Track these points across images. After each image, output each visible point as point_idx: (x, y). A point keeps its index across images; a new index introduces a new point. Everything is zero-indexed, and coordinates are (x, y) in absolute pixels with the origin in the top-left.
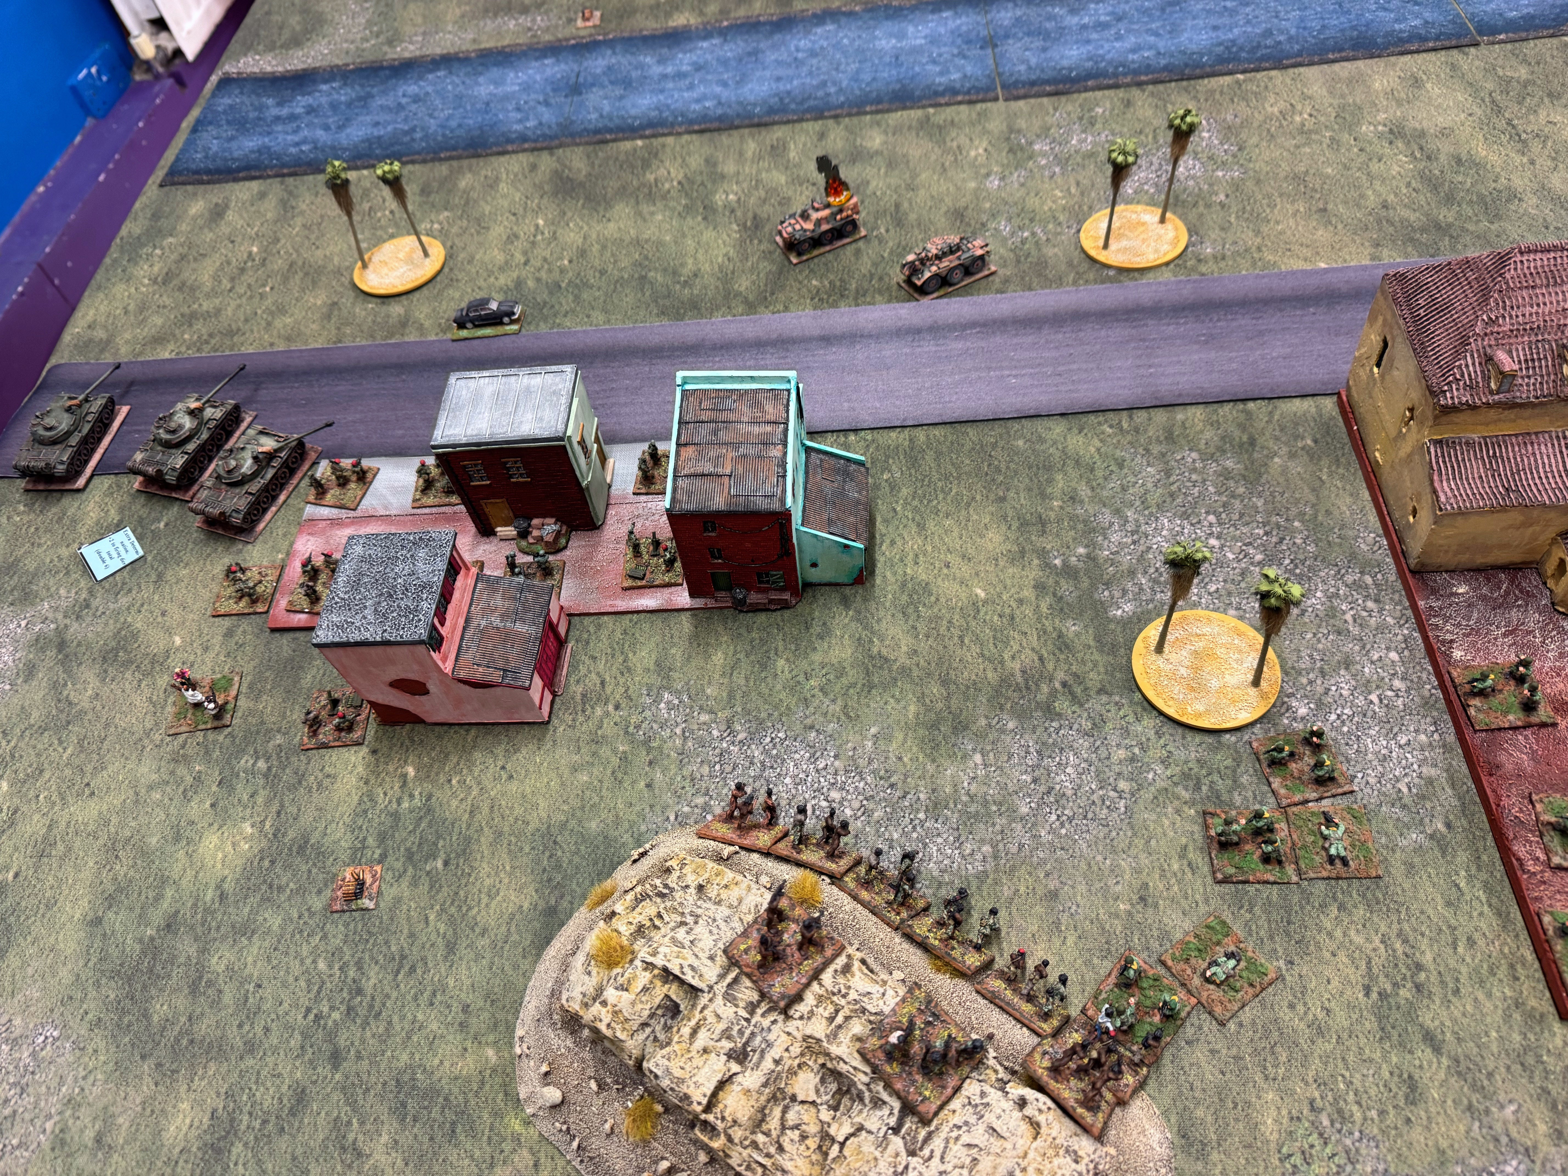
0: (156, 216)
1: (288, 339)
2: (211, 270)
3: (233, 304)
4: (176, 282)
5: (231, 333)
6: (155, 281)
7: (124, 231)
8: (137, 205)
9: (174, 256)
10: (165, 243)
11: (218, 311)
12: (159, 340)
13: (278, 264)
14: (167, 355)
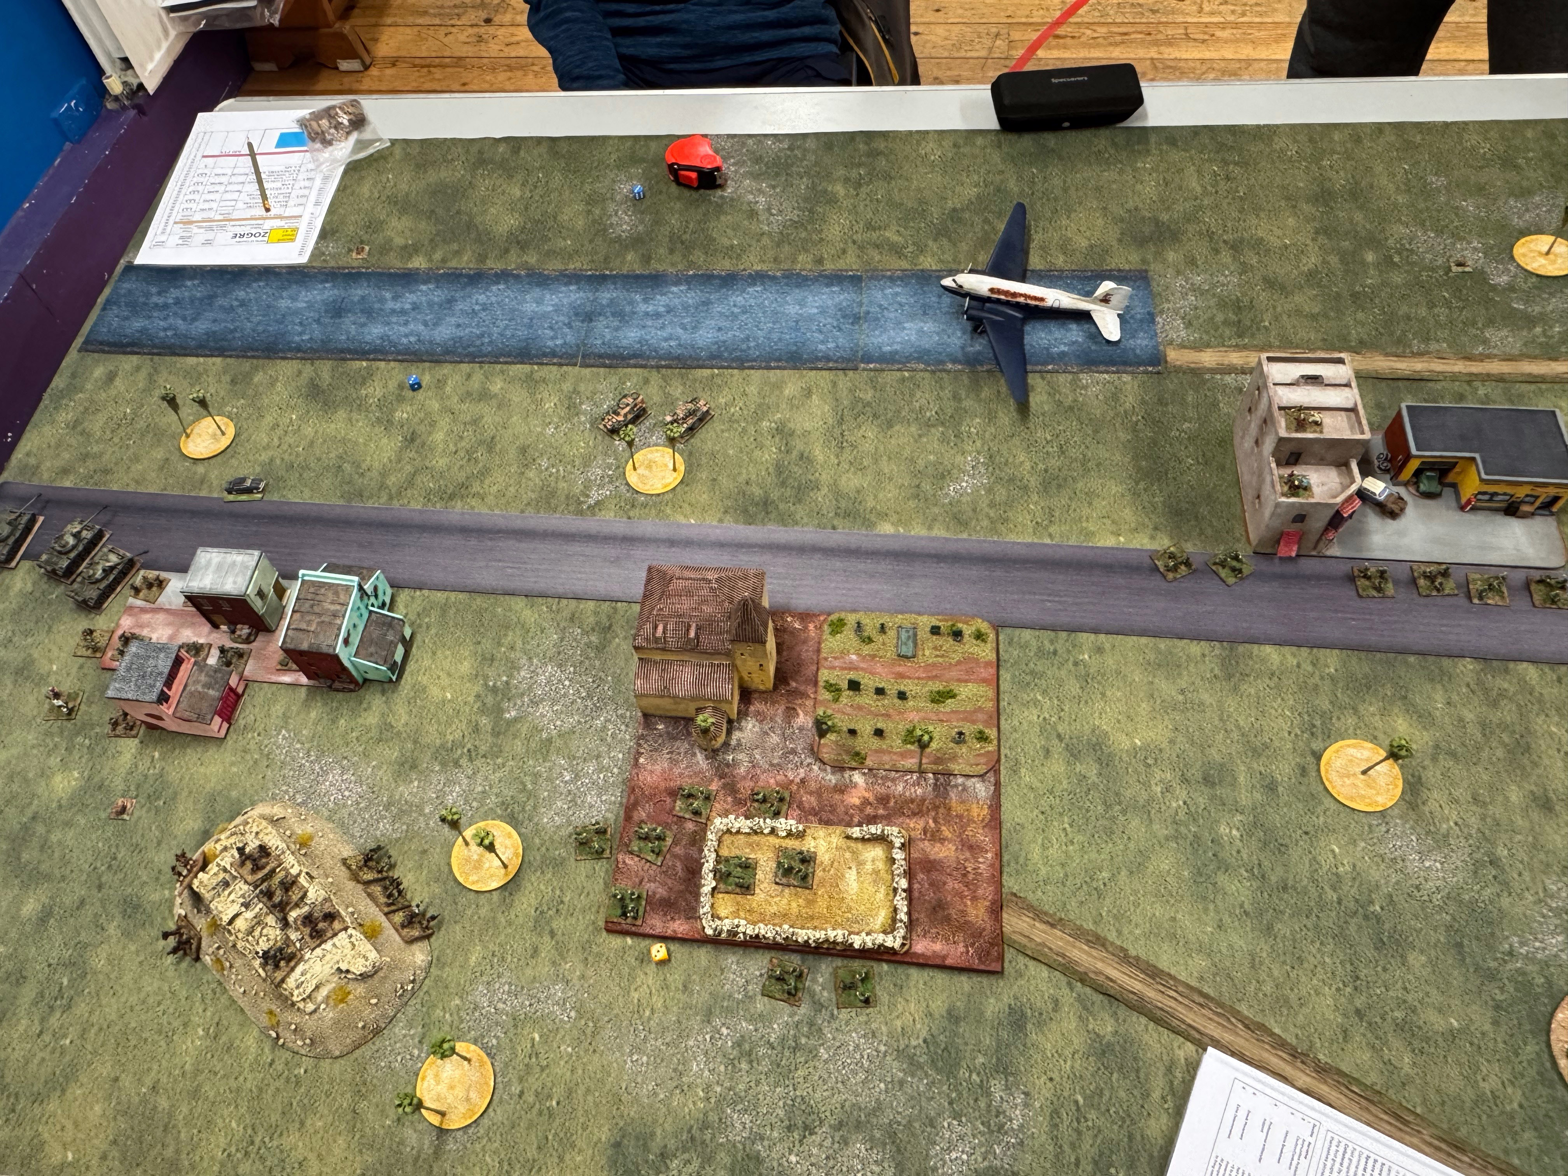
0: (74, 376)
1: (137, 482)
2: (101, 423)
3: (110, 450)
4: (79, 429)
5: (106, 471)
6: (67, 426)
7: (53, 384)
8: (64, 364)
9: (81, 409)
10: (77, 397)
11: (101, 454)
12: (65, 471)
13: (141, 424)
14: (68, 484)
